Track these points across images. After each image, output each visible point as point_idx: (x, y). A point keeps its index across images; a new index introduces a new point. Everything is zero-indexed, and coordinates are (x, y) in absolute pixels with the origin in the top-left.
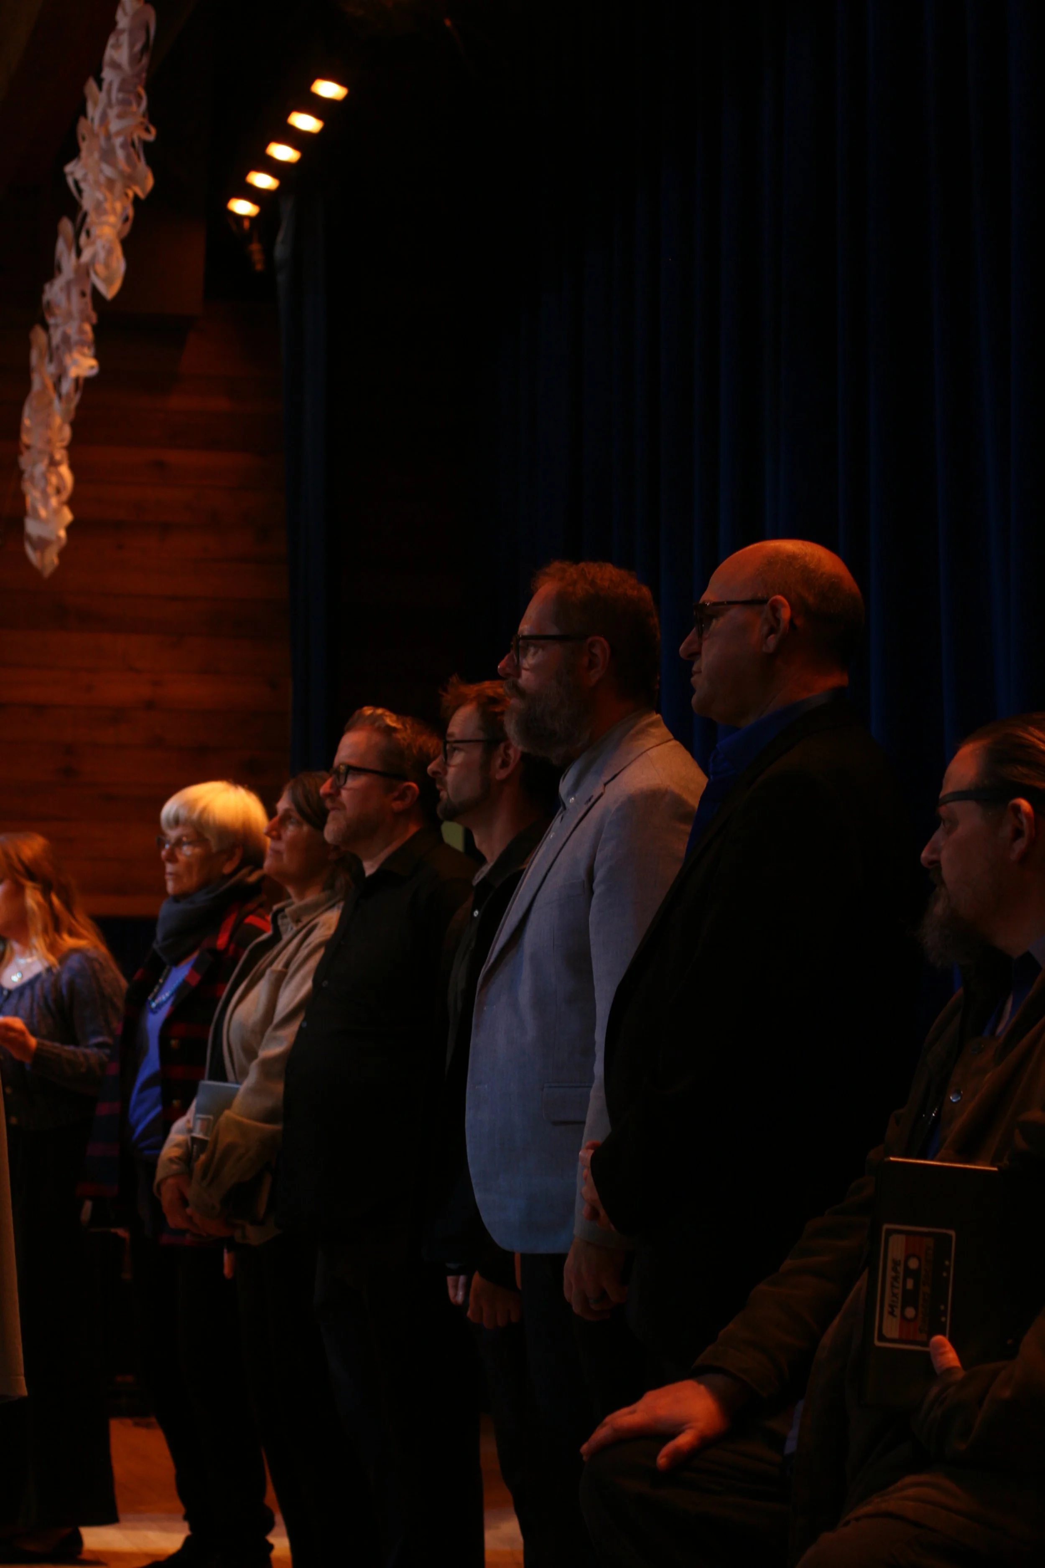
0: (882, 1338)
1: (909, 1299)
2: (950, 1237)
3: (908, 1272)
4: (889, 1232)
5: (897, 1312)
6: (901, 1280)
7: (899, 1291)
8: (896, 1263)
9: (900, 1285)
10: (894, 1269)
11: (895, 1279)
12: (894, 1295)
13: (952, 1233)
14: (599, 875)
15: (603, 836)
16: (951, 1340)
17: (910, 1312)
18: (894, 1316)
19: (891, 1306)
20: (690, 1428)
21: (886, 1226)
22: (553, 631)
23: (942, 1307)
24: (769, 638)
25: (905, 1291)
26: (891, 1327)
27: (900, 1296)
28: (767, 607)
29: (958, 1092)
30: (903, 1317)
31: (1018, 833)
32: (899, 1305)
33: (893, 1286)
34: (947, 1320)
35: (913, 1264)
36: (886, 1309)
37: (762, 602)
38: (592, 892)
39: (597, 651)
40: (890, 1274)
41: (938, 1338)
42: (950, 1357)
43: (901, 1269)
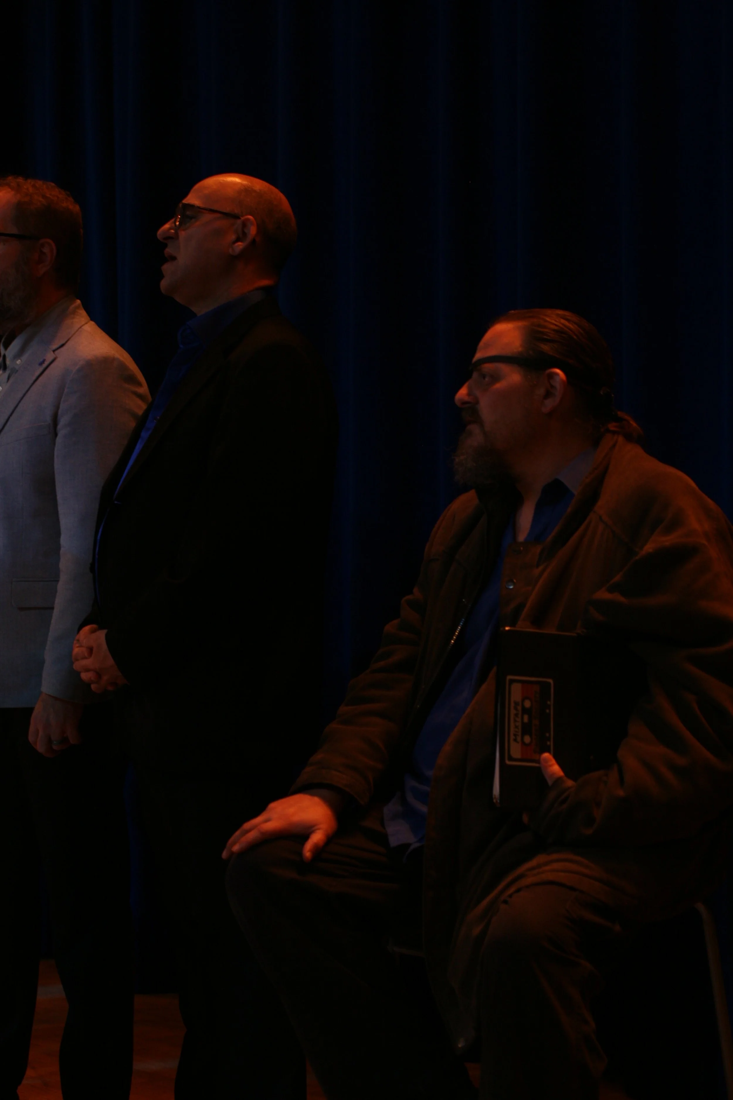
0: (511, 759)
1: (526, 730)
2: (550, 683)
3: (525, 711)
4: (512, 681)
5: (519, 739)
6: (520, 716)
7: (519, 724)
8: (516, 704)
9: (519, 719)
10: (516, 709)
11: (516, 715)
12: (516, 727)
13: (551, 681)
14: (63, 421)
15: (66, 390)
16: (555, 757)
17: (527, 739)
18: (518, 742)
19: (515, 735)
20: (319, 829)
21: (509, 677)
22: (14, 231)
23: (547, 735)
24: (237, 244)
25: (523, 723)
26: (516, 750)
27: (520, 727)
28: (239, 222)
29: (511, 581)
30: (523, 743)
31: (548, 394)
32: (520, 734)
33: (515, 721)
34: (551, 743)
35: (527, 704)
36: (512, 737)
37: (236, 217)
38: (56, 435)
39: (46, 250)
40: (513, 712)
41: (546, 755)
42: (556, 769)
43: (519, 708)
